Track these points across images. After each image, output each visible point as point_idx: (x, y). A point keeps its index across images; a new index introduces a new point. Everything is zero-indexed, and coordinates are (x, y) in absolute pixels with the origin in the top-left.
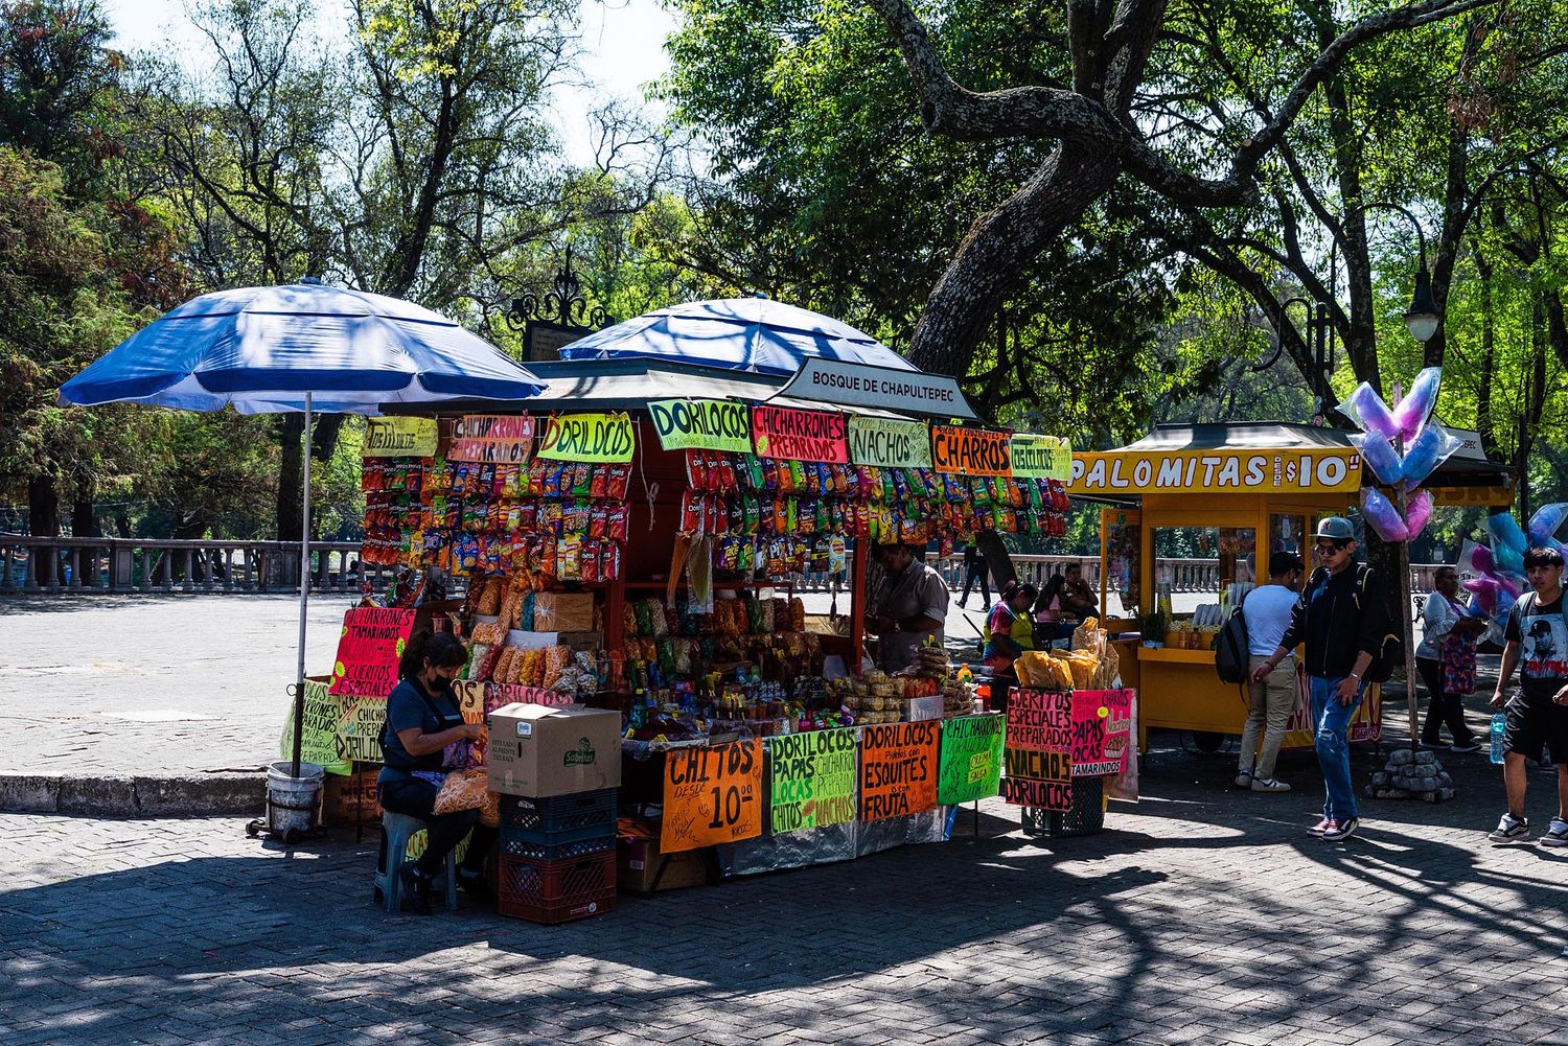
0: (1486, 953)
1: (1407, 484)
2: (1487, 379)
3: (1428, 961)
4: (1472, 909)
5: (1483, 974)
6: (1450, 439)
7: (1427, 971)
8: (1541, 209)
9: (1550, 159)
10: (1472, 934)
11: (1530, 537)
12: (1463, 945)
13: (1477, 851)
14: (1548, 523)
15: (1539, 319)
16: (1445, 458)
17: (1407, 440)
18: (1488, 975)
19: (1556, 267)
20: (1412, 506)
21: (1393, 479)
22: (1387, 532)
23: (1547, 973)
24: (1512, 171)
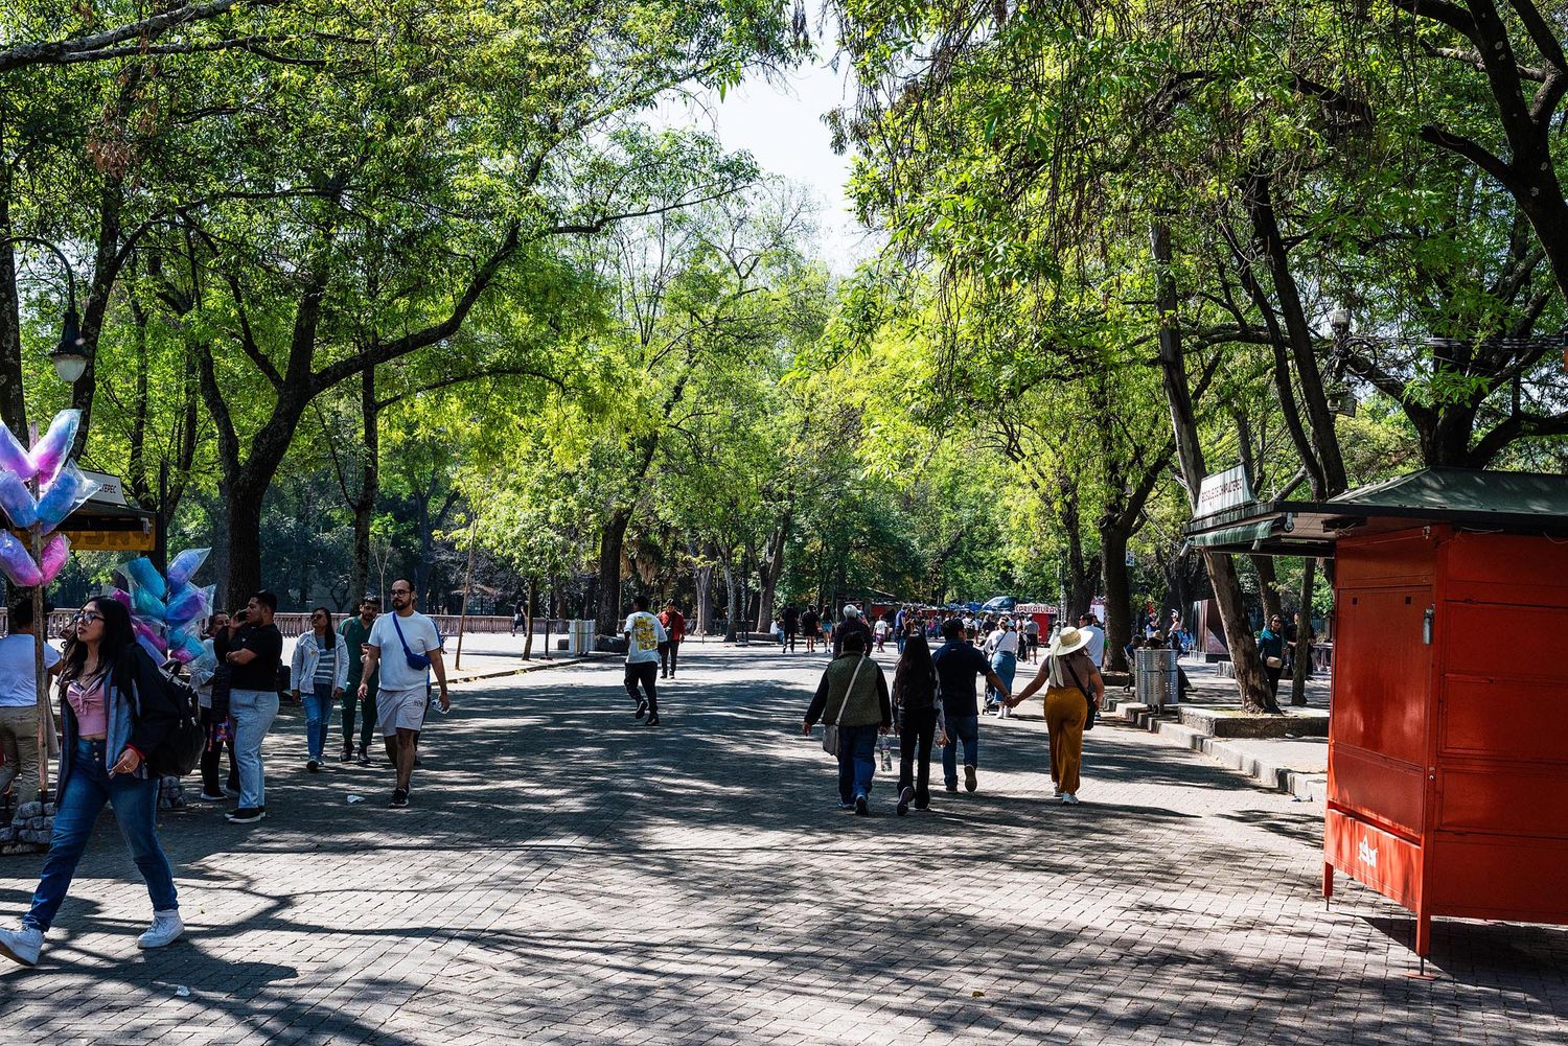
0: (99, 1005)
1: (43, 527)
2: (140, 425)
3: (38, 1022)
4: (91, 961)
5: (94, 1028)
6: (88, 483)
7: (37, 1033)
8: (194, 263)
9: (204, 215)
10: (88, 986)
11: (168, 582)
12: (78, 1000)
13: (102, 900)
14: (186, 567)
15: (191, 369)
16: (82, 502)
17: (44, 482)
18: (100, 1028)
19: (207, 319)
20: (46, 550)
21: (28, 521)
22: (19, 577)
23: (159, 1016)
24: (169, 222)
